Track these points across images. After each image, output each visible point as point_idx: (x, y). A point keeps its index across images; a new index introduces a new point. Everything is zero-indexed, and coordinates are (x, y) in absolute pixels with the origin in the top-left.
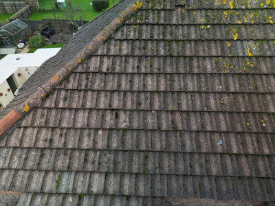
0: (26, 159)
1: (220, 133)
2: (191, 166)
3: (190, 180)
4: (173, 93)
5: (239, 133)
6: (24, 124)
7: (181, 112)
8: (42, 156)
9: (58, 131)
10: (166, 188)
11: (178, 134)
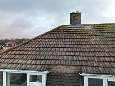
0: (11, 56)
1: (68, 52)
2: (58, 58)
3: (57, 61)
4: (57, 44)
5: (74, 51)
6: (14, 50)
7: (58, 48)
8: (15, 56)
9: (22, 51)
10: (49, 62)
11: (56, 52)
